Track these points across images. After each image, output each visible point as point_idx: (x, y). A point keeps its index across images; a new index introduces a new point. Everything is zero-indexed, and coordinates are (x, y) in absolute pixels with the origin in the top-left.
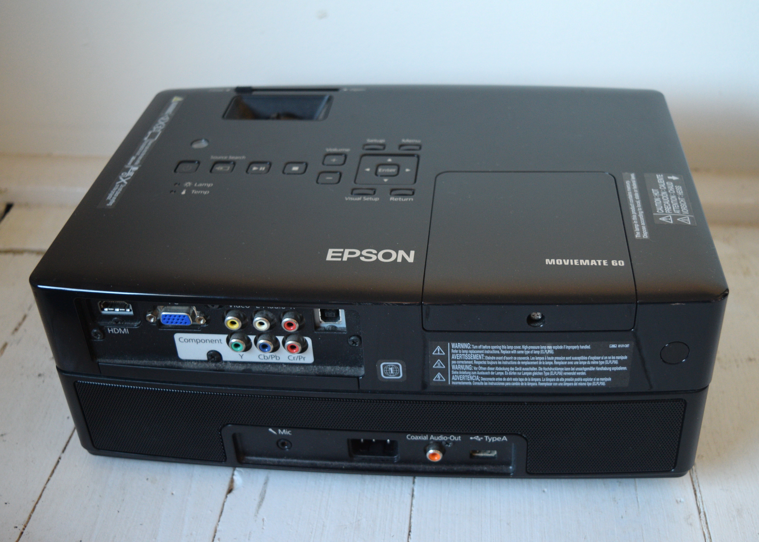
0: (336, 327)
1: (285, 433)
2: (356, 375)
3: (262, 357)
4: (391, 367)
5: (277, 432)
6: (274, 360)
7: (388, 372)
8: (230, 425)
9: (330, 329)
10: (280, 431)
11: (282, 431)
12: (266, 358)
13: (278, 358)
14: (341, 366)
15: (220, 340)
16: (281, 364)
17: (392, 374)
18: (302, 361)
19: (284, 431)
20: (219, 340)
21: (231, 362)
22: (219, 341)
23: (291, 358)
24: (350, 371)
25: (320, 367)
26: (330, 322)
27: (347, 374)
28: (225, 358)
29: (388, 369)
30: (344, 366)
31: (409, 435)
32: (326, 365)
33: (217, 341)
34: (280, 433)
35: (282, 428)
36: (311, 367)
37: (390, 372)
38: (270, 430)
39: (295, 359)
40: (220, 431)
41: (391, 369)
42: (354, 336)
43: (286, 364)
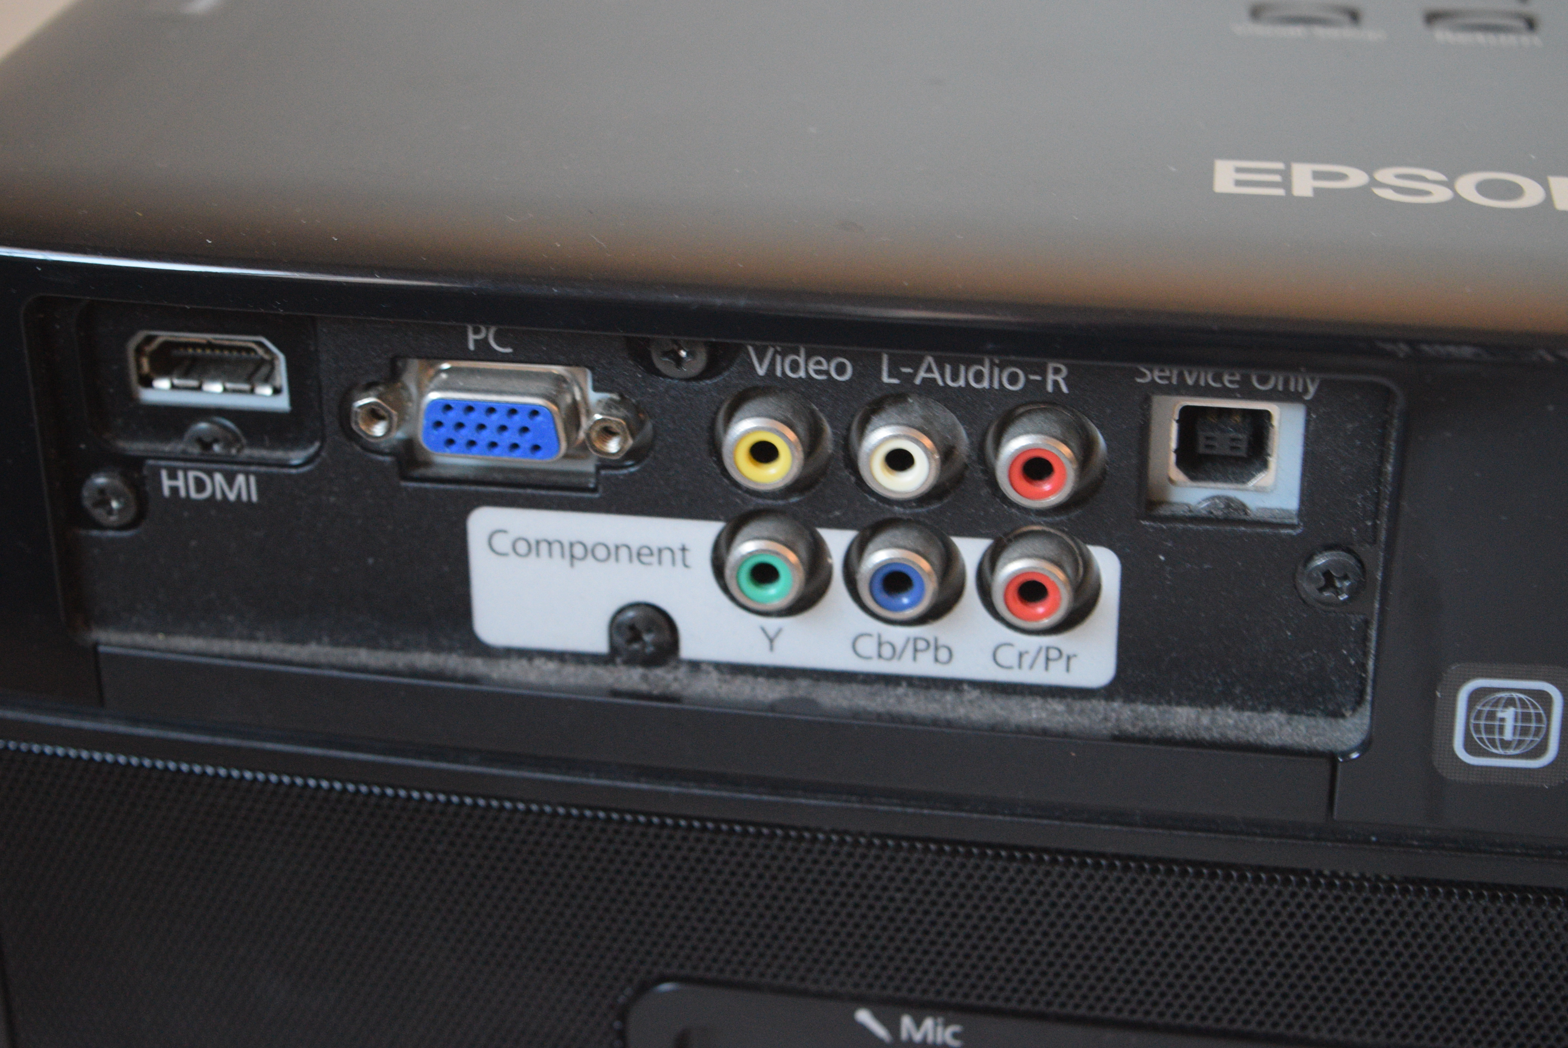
0: (1243, 507)
1: (930, 1038)
2: (1320, 748)
3: (868, 646)
4: (1510, 702)
5: (893, 1027)
6: (925, 666)
7: (1489, 729)
9: (1219, 513)
10: (907, 1022)
11: (918, 1023)
12: (887, 651)
13: (943, 655)
14: (1240, 708)
15: (684, 549)
16: (954, 685)
17: (1505, 744)
18: (1056, 676)
19: (928, 1023)
20: (676, 546)
21: (720, 667)
22: (679, 555)
23: (1008, 656)
24: (1288, 729)
25: (1141, 708)
26: (1215, 480)
27: (1274, 740)
28: (689, 649)
29: (1491, 716)
30: (1253, 709)
32: (1169, 703)
33: (667, 555)
34: (904, 1035)
35: (920, 1010)
36: (1100, 705)
37: (1501, 729)
38: (864, 1016)
39: (1027, 660)
40: (623, 1016)
41: (1508, 715)
42: (1329, 548)
43: (976, 684)
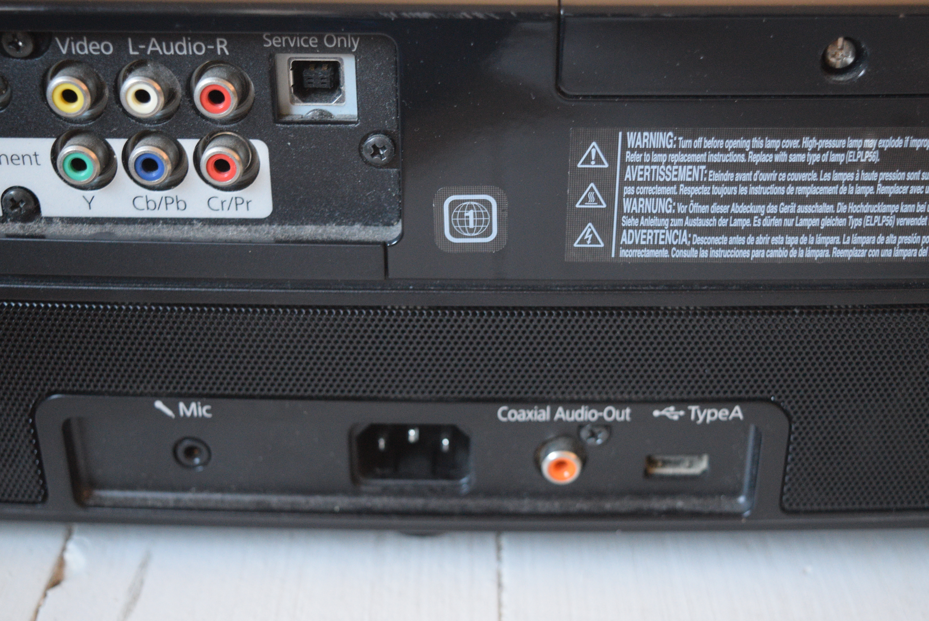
0: (330, 115)
1: (195, 414)
2: (378, 240)
3: (141, 203)
4: (470, 207)
5: (175, 410)
6: (172, 212)
7: (462, 223)
8: (55, 397)
9: (317, 118)
10: (182, 406)
11: (188, 407)
12: (151, 205)
13: (181, 205)
14: (339, 224)
15: (35, 155)
16: (188, 221)
17: (471, 231)
18: (242, 213)
19: (193, 405)
20: (31, 154)
21: (62, 219)
22: (33, 158)
23: (215, 204)
24: (364, 233)
25: (287, 227)
26: (316, 102)
27: (355, 238)
28: (45, 212)
29: (462, 215)
30: (346, 224)
31: (504, 408)
32: (302, 224)
33: (27, 159)
34: (182, 414)
35: (188, 398)
36: (265, 227)
37: (468, 222)
38: (159, 404)
39: (226, 205)
40: (32, 415)
41: (470, 214)
42: (375, 133)
43: (200, 220)
